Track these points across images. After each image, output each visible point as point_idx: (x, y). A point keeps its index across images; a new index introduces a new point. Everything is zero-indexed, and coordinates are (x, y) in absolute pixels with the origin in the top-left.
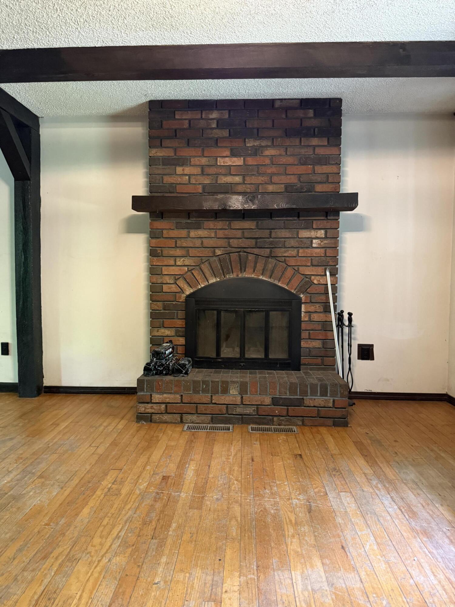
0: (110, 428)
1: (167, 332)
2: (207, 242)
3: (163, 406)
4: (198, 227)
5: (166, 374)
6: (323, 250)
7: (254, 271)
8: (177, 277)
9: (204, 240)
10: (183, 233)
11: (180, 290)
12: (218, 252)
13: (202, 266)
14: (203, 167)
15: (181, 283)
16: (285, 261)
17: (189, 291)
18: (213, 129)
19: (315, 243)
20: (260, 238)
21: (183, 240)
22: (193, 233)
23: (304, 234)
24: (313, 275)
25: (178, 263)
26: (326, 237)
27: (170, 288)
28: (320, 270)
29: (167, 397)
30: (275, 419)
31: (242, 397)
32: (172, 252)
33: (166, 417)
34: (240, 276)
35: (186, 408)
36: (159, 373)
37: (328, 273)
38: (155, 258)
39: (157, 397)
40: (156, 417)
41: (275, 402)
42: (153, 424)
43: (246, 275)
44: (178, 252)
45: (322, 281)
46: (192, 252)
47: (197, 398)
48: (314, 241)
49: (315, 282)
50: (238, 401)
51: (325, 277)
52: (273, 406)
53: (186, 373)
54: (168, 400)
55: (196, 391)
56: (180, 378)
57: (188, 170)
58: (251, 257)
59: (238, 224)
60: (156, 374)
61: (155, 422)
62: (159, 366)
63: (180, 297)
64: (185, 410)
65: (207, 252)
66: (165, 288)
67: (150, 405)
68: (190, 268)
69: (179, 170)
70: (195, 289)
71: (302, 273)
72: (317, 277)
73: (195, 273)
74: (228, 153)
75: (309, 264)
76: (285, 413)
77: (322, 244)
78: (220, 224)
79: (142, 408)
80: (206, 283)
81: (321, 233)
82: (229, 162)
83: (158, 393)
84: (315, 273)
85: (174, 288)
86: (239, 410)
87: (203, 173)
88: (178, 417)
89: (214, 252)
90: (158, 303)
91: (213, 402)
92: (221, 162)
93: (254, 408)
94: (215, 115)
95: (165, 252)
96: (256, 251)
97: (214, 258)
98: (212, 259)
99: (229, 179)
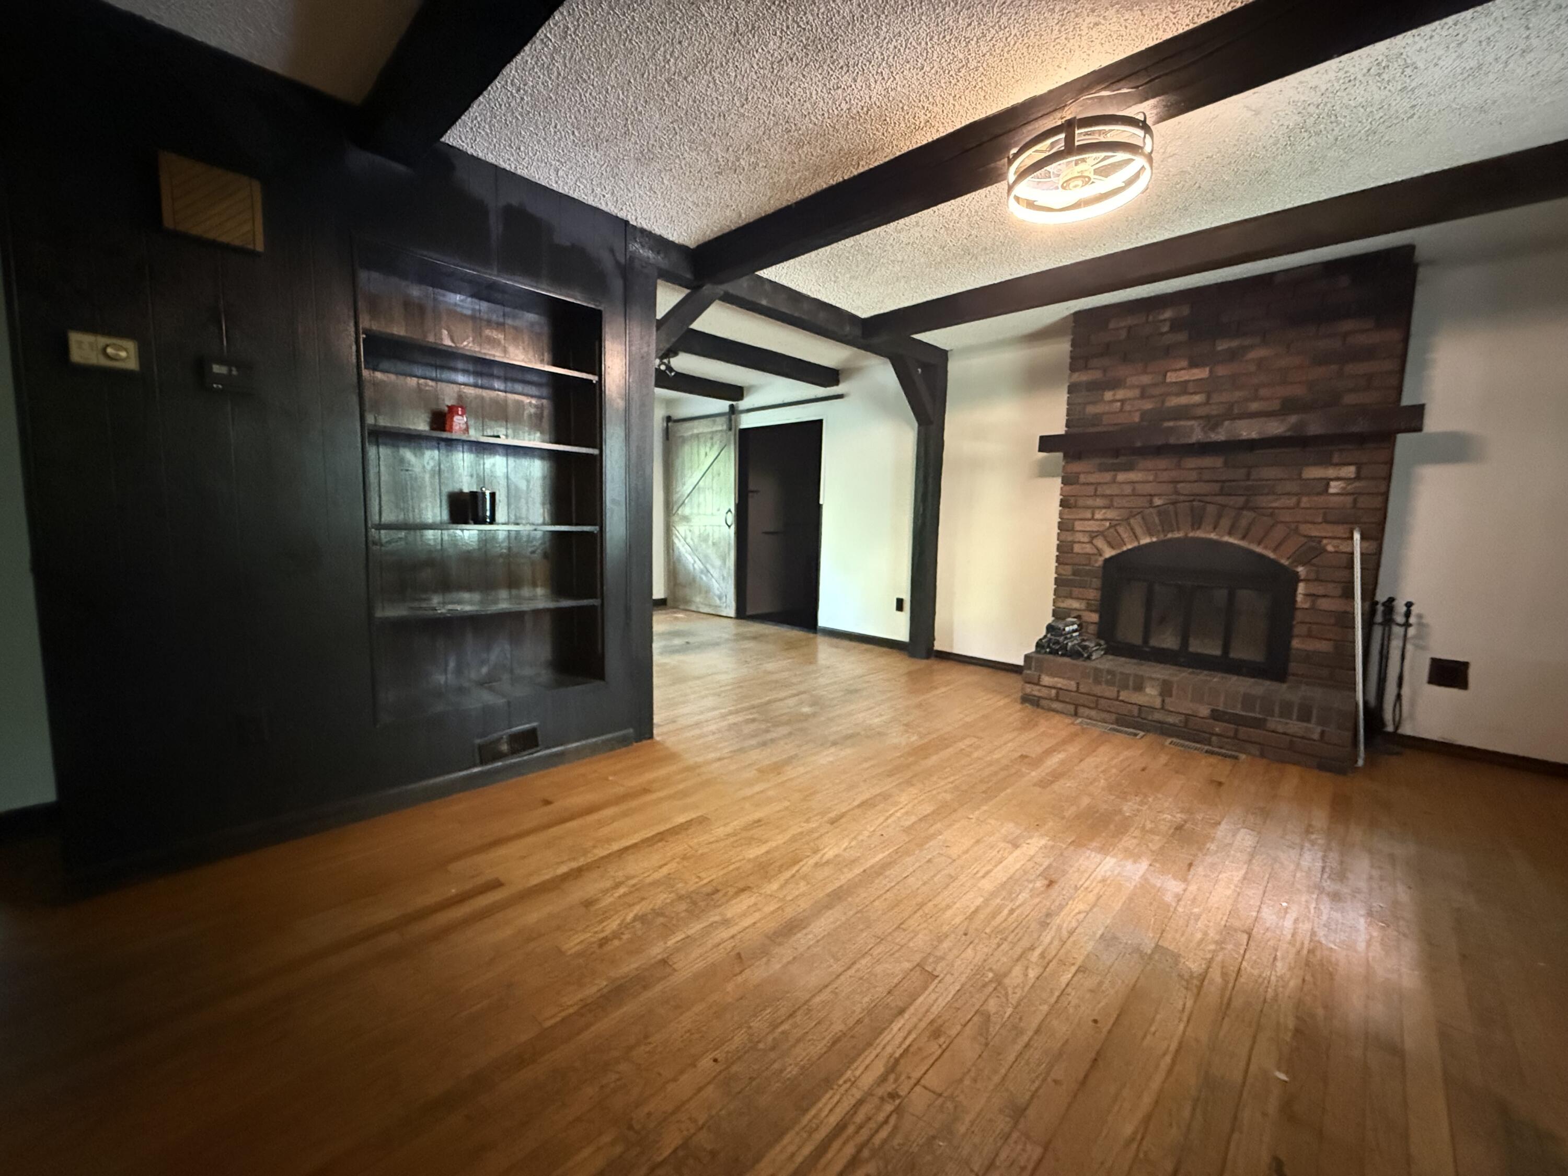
0: (990, 702)
1: (1075, 604)
2: (1140, 488)
3: (1054, 692)
4: (1129, 468)
5: (1062, 655)
6: (1349, 499)
7: (1215, 528)
8: (1094, 534)
9: (1137, 485)
10: (1107, 476)
11: (1095, 551)
12: (1157, 501)
13: (1132, 521)
14: (1143, 389)
15: (1100, 543)
16: (1271, 515)
17: (1109, 553)
18: (1163, 334)
19: (1335, 487)
20: (1230, 481)
21: (1105, 487)
22: (1121, 477)
23: (1313, 473)
24: (1326, 538)
25: (1097, 516)
26: (1358, 477)
27: (1083, 548)
28: (1340, 530)
29: (1060, 682)
30: (1214, 738)
31: (1163, 701)
32: (1090, 502)
33: (1055, 705)
34: (1191, 535)
35: (1083, 699)
36: (1054, 652)
37: (1357, 536)
38: (1066, 510)
39: (1046, 680)
40: (1043, 703)
41: (1216, 715)
42: (1039, 710)
43: (1200, 534)
44: (1099, 502)
45: (1344, 548)
46: (1117, 502)
47: (1098, 690)
48: (1332, 484)
49: (1330, 548)
50: (1157, 703)
51: (1350, 542)
52: (1211, 721)
53: (1089, 658)
54: (1059, 686)
55: (1097, 681)
56: (1079, 662)
57: (1121, 394)
58: (1211, 509)
59: (1192, 462)
60: (1050, 653)
61: (1043, 708)
62: (1054, 644)
63: (1096, 561)
64: (1081, 701)
65: (1141, 502)
66: (1077, 548)
67: (1038, 687)
68: (1114, 523)
69: (1108, 395)
70: (1118, 551)
71: (1305, 533)
72: (1335, 542)
73: (1121, 530)
74: (1184, 363)
75: (1320, 520)
76: (1231, 734)
77: (1349, 487)
78: (1162, 463)
79: (1029, 689)
80: (1136, 544)
81: (1350, 471)
82: (1185, 376)
83: (1047, 675)
84: (1330, 535)
85: (1089, 549)
86: (1157, 716)
87: (1143, 396)
88: (1071, 708)
89: (1151, 502)
90: (1066, 567)
91: (1121, 698)
92: (1171, 377)
93: (1182, 718)
94: (1168, 314)
95: (1081, 502)
96: (1219, 499)
97: (1151, 510)
98: (1147, 511)
99: (1184, 400)
